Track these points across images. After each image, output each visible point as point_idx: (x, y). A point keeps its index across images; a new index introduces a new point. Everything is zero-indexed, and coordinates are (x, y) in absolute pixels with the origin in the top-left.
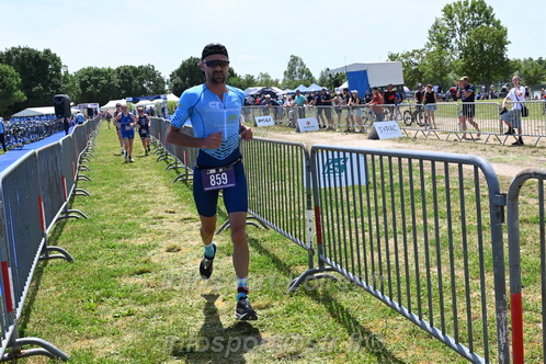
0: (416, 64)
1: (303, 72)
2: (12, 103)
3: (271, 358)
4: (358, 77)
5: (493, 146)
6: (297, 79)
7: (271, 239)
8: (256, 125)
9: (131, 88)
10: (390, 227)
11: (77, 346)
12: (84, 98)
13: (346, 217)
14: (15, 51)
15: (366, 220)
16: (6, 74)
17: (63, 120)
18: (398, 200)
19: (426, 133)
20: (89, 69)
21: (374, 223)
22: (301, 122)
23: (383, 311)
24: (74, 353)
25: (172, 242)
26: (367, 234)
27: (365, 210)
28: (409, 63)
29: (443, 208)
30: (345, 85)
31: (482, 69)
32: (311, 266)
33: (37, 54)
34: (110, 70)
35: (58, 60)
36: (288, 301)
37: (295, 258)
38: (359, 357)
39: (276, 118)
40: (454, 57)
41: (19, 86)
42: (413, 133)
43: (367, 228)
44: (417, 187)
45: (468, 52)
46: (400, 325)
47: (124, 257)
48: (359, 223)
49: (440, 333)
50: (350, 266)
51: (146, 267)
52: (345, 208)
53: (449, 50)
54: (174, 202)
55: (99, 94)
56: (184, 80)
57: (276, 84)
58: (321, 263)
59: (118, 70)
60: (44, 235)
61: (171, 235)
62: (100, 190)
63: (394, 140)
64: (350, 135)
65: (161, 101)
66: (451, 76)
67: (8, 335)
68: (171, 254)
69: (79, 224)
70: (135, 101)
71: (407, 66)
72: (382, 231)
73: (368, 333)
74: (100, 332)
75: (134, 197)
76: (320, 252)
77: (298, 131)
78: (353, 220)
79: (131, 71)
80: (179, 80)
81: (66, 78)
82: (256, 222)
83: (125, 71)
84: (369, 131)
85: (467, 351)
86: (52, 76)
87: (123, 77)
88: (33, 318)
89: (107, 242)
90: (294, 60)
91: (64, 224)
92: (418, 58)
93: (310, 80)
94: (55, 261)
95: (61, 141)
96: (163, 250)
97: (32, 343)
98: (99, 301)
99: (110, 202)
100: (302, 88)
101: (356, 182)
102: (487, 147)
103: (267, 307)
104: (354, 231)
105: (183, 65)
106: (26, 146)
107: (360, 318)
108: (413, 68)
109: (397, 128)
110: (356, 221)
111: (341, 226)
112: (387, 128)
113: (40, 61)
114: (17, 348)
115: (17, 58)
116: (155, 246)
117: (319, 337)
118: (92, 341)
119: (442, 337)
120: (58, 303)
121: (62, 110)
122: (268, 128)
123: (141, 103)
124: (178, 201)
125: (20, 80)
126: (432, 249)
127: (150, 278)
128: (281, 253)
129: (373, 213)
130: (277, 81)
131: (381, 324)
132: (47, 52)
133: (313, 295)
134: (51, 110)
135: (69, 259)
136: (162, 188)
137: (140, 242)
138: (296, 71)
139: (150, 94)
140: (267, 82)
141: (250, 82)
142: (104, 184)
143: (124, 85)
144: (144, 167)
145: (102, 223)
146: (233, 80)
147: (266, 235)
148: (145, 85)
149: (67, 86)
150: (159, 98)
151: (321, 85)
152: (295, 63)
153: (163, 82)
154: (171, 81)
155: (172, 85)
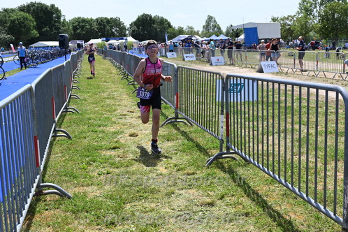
0: (289, 25)
2: (30, 38)
3: (196, 205)
4: (251, 32)
5: (338, 80)
6: (211, 31)
7: (195, 132)
8: (184, 60)
9: (105, 32)
10: (271, 129)
11: (77, 190)
12: (76, 36)
13: (243, 121)
14: (33, 4)
15: (255, 123)
16: (27, 19)
17: (63, 50)
18: (276, 112)
19: (294, 70)
20: (79, 18)
21: (260, 126)
22: (213, 59)
23: (266, 181)
24: (75, 194)
25: (132, 131)
26: (255, 132)
27: (255, 117)
28: (285, 24)
29: (304, 119)
30: (242, 37)
31: (333, 30)
32: (221, 150)
33: (46, 7)
34: (92, 19)
35: (59, 12)
36: (206, 171)
37: (210, 145)
38: (251, 208)
39: (197, 56)
40: (315, 21)
41: (34, 27)
42: (286, 70)
43: (256, 129)
44: (289, 104)
45: (324, 19)
46: (277, 190)
47: (103, 138)
48: (251, 125)
49: (305, 196)
50: (247, 152)
51: (117, 145)
52: (243, 116)
53: (312, 17)
54: (133, 105)
55: (84, 35)
56: (139, 28)
57: (197, 33)
58: (228, 148)
59: (97, 20)
60: (54, 122)
61: (131, 126)
62: (86, 96)
63: (273, 73)
64: (244, 69)
65: (124, 41)
66: (311, 34)
67: (37, 181)
68: (132, 138)
69: (74, 116)
70: (107, 40)
71: (283, 26)
72: (265, 131)
73: (257, 194)
74: (90, 183)
75: (108, 101)
76: (228, 141)
77: (211, 65)
78: (247, 123)
79: (105, 20)
80: (135, 28)
81: (64, 23)
82: (185, 121)
83: (101, 21)
84: (257, 67)
85: (322, 207)
86: (55, 22)
87: (100, 24)
88: (49, 172)
89: (92, 128)
90: (210, 18)
91: (65, 115)
92: (291, 20)
93: (219, 32)
94: (60, 138)
95: (64, 63)
96: (127, 135)
97: (49, 187)
98: (89, 164)
99: (93, 103)
100: (214, 37)
101: (247, 99)
102: (334, 81)
103: (193, 174)
104: (247, 130)
105: (139, 19)
106: (38, 66)
107: (251, 184)
108: (288, 27)
109: (276, 65)
110: (249, 124)
111: (239, 126)
112: (269, 66)
113: (48, 11)
114: (40, 189)
115: (34, 9)
116: (122, 132)
117: (226, 194)
118: (85, 188)
119: (306, 198)
120: (64, 164)
121: (63, 44)
122: (191, 62)
123: (111, 42)
124: (135, 105)
125: (35, 23)
126: (296, 144)
127: (120, 151)
128: (201, 141)
129: (260, 119)
130: (198, 32)
131: (265, 188)
132: (53, 6)
133: (222, 168)
134: (56, 44)
135: (69, 137)
136: (125, 97)
137: (112, 130)
138: (211, 25)
139: (116, 36)
140: (191, 32)
141: (181, 31)
142: (88, 92)
143: (100, 30)
144: (113, 82)
145: (88, 116)
146: (169, 30)
147: (192, 129)
148: (113, 30)
149: (64, 28)
150: (122, 39)
151: (227, 36)
152: (210, 21)
153: (125, 29)
154: (130, 28)
155: (131, 31)
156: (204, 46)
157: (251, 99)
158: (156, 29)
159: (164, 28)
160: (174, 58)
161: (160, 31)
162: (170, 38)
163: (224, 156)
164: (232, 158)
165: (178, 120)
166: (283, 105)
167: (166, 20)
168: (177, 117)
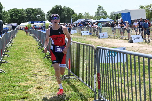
4: (126, 15)
6: (101, 15)
7: (81, 85)
8: (82, 35)
9: (31, 18)
12: (12, 21)
13: (114, 77)
15: (123, 78)
18: (137, 70)
21: (126, 80)
22: (100, 34)
25: (39, 85)
26: (123, 85)
27: (122, 74)
28: (149, 10)
30: (121, 19)
34: (22, 10)
43: (123, 82)
47: (18, 91)
48: (120, 80)
51: (26, 96)
52: (114, 73)
54: (43, 67)
55: (18, 20)
57: (92, 17)
59: (26, 10)
61: (39, 82)
63: (139, 43)
64: (121, 40)
65: (43, 23)
68: (38, 90)
70: (32, 23)
71: (147, 11)
72: (130, 83)
75: (26, 65)
77: (99, 38)
78: (117, 78)
79: (31, 10)
80: (51, 14)
83: (29, 10)
87: (28, 13)
89: (11, 84)
90: (100, 7)
93: (106, 16)
96: (34, 88)
99: (16, 66)
100: (102, 20)
101: (119, 61)
104: (117, 83)
105: (53, 9)
108: (151, 12)
110: (118, 79)
111: (112, 80)
112: (137, 38)
116: (31, 86)
122: (86, 36)
123: (35, 24)
129: (126, 75)
130: (92, 16)
136: (39, 61)
137: (25, 84)
138: (100, 12)
139: (39, 20)
140: (88, 17)
141: (81, 16)
142: (15, 58)
143: (28, 16)
144: (32, 51)
145: (11, 75)
146: (73, 15)
148: (37, 17)
149: (5, 16)
150: (42, 22)
151: (111, 19)
152: (100, 9)
153: (45, 15)
154: (48, 15)
155: (48, 17)
156: (95, 25)
157: (122, 61)
158: (65, 15)
159: (70, 14)
160: (75, 34)
161: (67, 16)
162: (74, 21)
165: (70, 77)
167: (71, 9)
168: (69, 75)
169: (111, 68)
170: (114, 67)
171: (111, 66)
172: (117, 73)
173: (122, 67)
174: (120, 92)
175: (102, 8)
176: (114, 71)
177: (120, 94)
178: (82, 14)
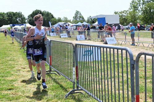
0: (125, 16)
1: (80, 17)
4: (102, 20)
6: (78, 20)
8: (60, 37)
9: (12, 21)
10: (106, 76)
13: (90, 72)
15: (97, 73)
19: (126, 42)
22: (78, 37)
25: (23, 79)
27: (97, 70)
30: (97, 23)
32: (74, 88)
34: (4, 13)
37: (69, 86)
42: (121, 42)
43: (97, 76)
44: (120, 62)
47: (4, 84)
48: (95, 74)
50: (89, 89)
51: (12, 87)
52: (90, 69)
53: (138, 11)
54: (25, 64)
57: (70, 21)
58: (78, 87)
59: (7, 13)
61: (23, 76)
64: (97, 42)
65: (24, 26)
68: (22, 83)
70: (14, 26)
71: (121, 17)
72: (103, 77)
75: (10, 62)
76: (77, 83)
77: (77, 40)
78: (93, 73)
79: (12, 14)
80: (31, 18)
82: (56, 73)
83: (10, 14)
87: (9, 16)
90: (77, 12)
92: (126, 13)
93: (84, 21)
96: (19, 82)
100: (80, 24)
102: (148, 48)
109: (115, 40)
110: (94, 74)
111: (88, 75)
112: (111, 40)
116: (16, 80)
122: (65, 38)
123: (16, 26)
124: (27, 64)
126: (121, 84)
127: (14, 91)
128: (64, 84)
129: (100, 71)
136: (21, 59)
137: (11, 79)
138: (78, 17)
139: (20, 23)
140: (66, 20)
141: (60, 20)
143: (9, 19)
144: (15, 51)
146: (52, 19)
147: (60, 77)
148: (18, 20)
150: (23, 25)
151: (88, 23)
152: (77, 14)
153: (25, 19)
154: (28, 18)
155: (29, 20)
158: (44, 19)
159: (49, 18)
160: (55, 36)
161: (47, 20)
162: (53, 24)
163: (75, 92)
164: (81, 93)
165: (51, 72)
166: (116, 62)
167: (50, 14)
168: (50, 71)
169: (88, 65)
170: (90, 64)
171: (88, 63)
172: (92, 69)
173: (97, 64)
174: (95, 84)
175: (79, 13)
176: (90, 67)
177: (95, 86)
178: (61, 18)
